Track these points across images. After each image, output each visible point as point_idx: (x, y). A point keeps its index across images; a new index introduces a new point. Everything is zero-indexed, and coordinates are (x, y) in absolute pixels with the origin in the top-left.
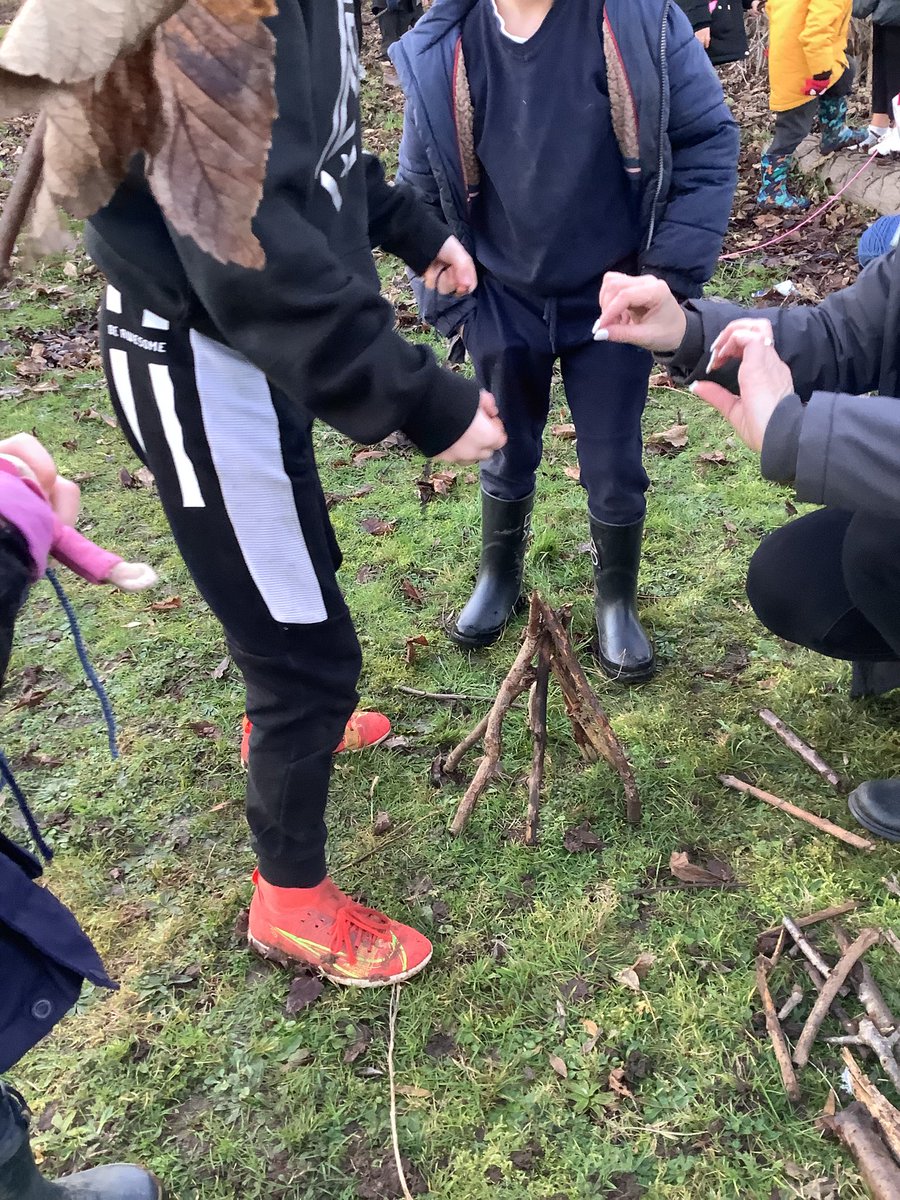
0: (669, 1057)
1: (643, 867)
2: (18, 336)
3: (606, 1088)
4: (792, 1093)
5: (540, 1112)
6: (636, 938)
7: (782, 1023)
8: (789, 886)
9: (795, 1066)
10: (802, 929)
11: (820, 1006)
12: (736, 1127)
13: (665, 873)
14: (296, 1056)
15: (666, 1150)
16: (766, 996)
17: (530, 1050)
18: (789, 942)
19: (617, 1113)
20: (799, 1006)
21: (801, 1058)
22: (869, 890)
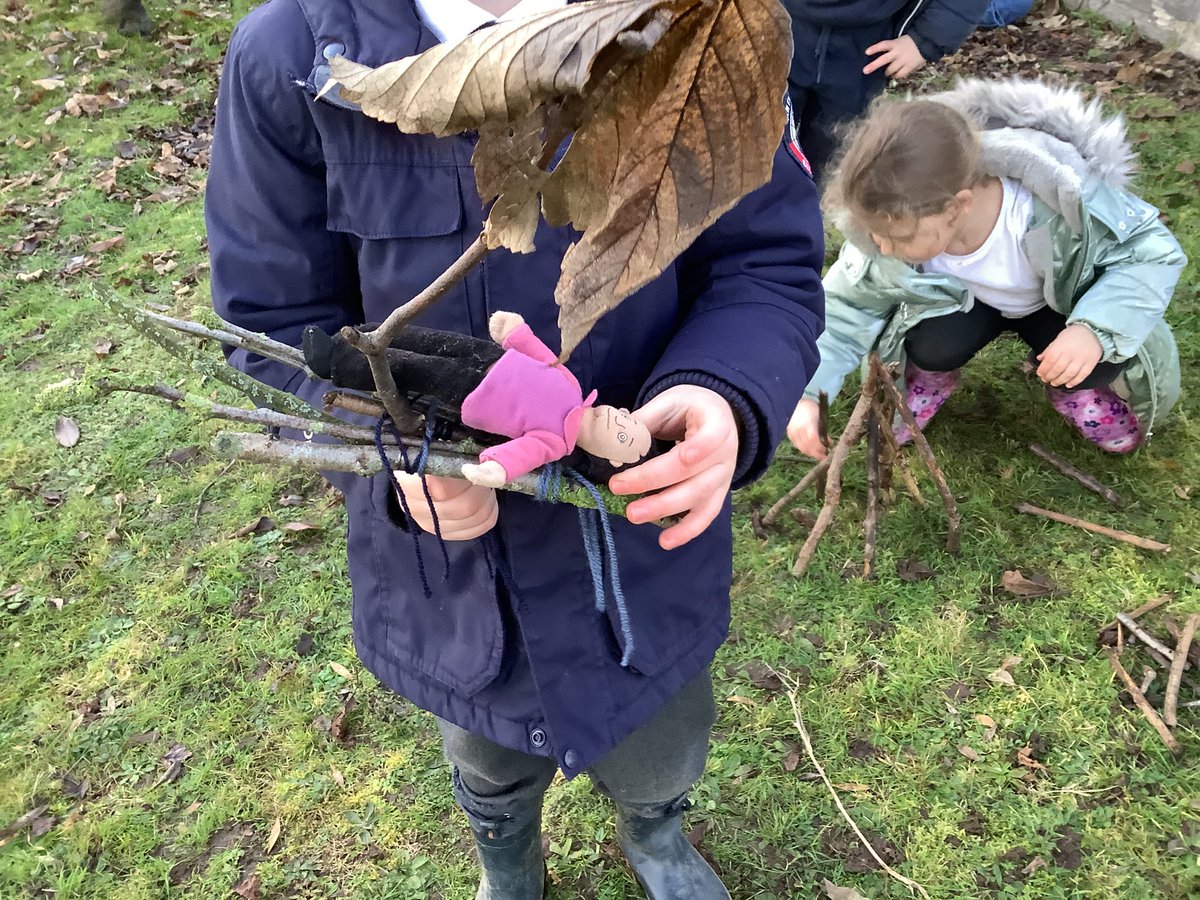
0: (1060, 735)
1: (978, 588)
2: (141, 136)
3: (1016, 765)
4: (1174, 748)
5: (971, 791)
6: (992, 646)
7: (1146, 695)
8: (1107, 589)
9: (1169, 727)
10: (1136, 620)
11: (1174, 680)
12: (1141, 778)
13: (999, 591)
14: (742, 771)
15: (1088, 804)
16: (1127, 677)
17: (938, 744)
18: (1127, 633)
19: (1033, 782)
20: (1153, 682)
21: (1173, 721)
22: (1176, 584)
